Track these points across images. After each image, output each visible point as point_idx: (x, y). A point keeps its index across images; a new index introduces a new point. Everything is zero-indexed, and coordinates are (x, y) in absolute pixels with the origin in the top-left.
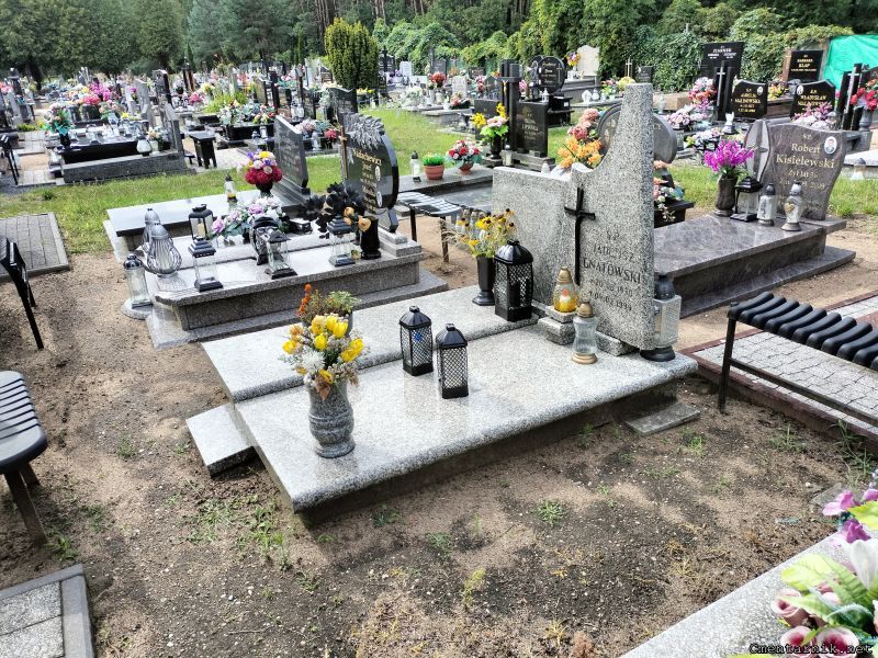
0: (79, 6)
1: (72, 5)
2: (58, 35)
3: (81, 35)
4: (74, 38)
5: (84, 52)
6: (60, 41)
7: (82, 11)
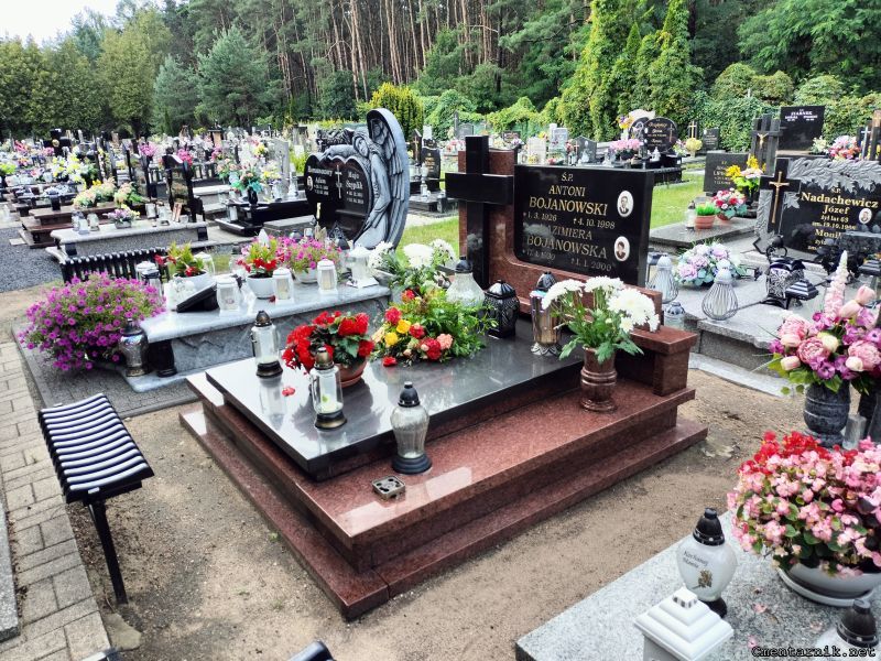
0: (52, 71)
1: (45, 69)
2: (28, 98)
3: (53, 99)
4: (46, 102)
5: (56, 116)
6: (32, 105)
7: (55, 75)
